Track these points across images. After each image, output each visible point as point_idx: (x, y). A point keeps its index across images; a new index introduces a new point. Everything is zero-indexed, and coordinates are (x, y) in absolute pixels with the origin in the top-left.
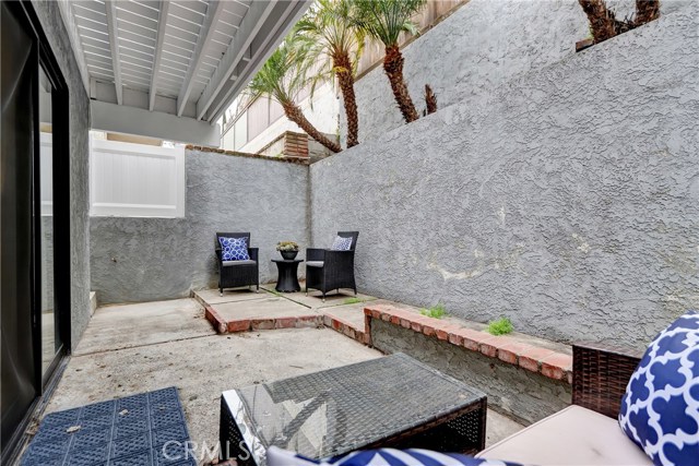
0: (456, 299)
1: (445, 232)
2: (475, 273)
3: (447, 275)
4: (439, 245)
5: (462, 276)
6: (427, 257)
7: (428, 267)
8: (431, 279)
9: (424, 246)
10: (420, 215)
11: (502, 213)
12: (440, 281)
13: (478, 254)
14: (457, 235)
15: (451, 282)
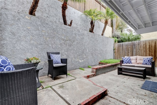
0: (82, 65)
1: (80, 53)
2: (85, 60)
3: (80, 61)
4: (79, 55)
5: (83, 61)
6: (77, 58)
7: (77, 60)
8: (78, 63)
9: (76, 56)
10: (75, 49)
11: (88, 50)
12: (79, 63)
13: (85, 57)
14: (82, 53)
15: (81, 62)
